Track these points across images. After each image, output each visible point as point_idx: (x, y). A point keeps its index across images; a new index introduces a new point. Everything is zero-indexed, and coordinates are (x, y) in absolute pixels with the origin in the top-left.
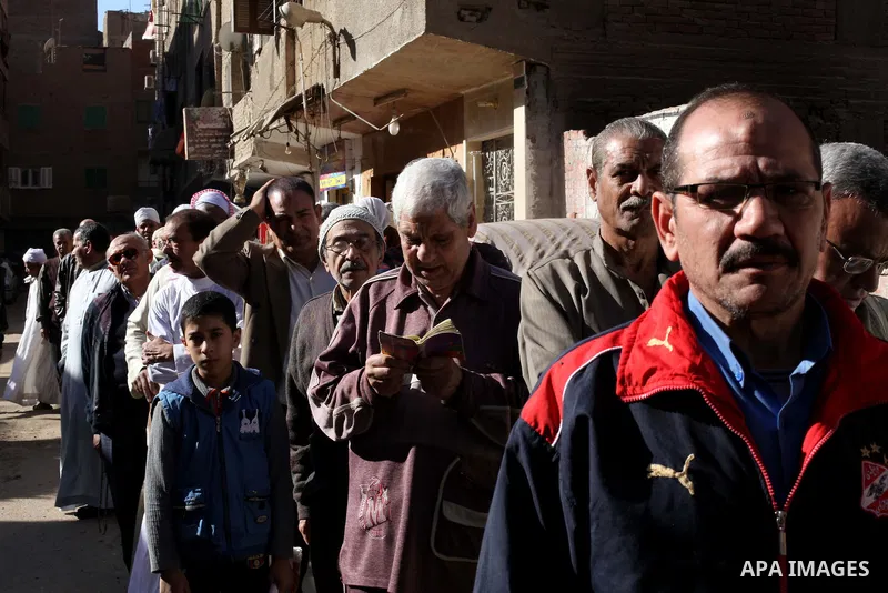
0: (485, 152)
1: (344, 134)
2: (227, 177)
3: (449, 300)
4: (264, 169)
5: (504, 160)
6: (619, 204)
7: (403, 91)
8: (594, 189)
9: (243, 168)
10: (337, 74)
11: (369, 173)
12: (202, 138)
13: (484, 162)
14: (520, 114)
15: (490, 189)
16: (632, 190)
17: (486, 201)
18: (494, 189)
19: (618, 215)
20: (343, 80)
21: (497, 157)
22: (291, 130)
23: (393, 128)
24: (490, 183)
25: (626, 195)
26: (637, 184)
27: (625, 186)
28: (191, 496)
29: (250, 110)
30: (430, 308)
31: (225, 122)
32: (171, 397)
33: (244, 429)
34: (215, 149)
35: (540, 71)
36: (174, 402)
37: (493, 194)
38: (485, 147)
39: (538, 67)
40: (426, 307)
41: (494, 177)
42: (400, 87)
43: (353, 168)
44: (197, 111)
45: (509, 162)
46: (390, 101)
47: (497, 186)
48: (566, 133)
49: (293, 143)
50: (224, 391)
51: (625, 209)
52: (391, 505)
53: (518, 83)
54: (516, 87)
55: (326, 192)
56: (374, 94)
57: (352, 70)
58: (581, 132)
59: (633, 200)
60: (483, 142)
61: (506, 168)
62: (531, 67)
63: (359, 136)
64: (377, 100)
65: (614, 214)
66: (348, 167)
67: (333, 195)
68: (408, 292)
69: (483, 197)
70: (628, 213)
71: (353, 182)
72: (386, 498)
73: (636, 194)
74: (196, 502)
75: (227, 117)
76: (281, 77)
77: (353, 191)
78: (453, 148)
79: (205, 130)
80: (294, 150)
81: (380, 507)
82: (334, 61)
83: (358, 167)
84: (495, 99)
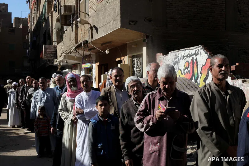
0: (133, 58)
1: (92, 53)
2: (54, 64)
3: (171, 98)
4: (67, 62)
5: (138, 61)
6: (219, 73)
7: (110, 42)
8: (212, 71)
9: (60, 62)
10: (92, 37)
11: (98, 64)
12: (48, 54)
13: (132, 61)
14: (144, 49)
15: (134, 68)
16: (222, 70)
17: (133, 72)
18: (135, 68)
19: (219, 76)
20: (94, 39)
21: (136, 60)
22: (76, 52)
23: (107, 52)
24: (134, 67)
25: (221, 71)
26: (223, 68)
27: (220, 69)
28: (100, 145)
29: (63, 46)
30: (167, 100)
31: (55, 49)
32: (94, 121)
33: (111, 128)
34: (52, 57)
35: (150, 38)
36: (95, 122)
37: (135, 70)
38: (133, 57)
39: (150, 37)
40: (166, 100)
41: (135, 65)
42: (109, 41)
43: (93, 62)
44: (47, 46)
45: (140, 61)
46: (106, 45)
47: (136, 67)
48: (157, 54)
49: (77, 56)
50: (106, 119)
51: (221, 74)
52: (160, 147)
53: (144, 41)
54: (143, 42)
55: (84, 69)
56: (102, 43)
57: (97, 36)
58: (161, 54)
59: (223, 72)
60: (132, 56)
61: (139, 63)
62: (148, 37)
63: (95, 54)
64: (102, 44)
65: (218, 75)
66: (91, 62)
67: (86, 69)
68: (161, 96)
69: (132, 70)
70: (221, 75)
71: (93, 66)
72: (158, 145)
73: (223, 70)
74: (101, 146)
75: (55, 48)
76: (73, 38)
77: (93, 68)
78: (124, 57)
79: (49, 51)
80: (78, 57)
81: (157, 147)
82: (91, 34)
83: (94, 62)
84: (136, 45)
